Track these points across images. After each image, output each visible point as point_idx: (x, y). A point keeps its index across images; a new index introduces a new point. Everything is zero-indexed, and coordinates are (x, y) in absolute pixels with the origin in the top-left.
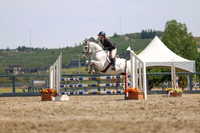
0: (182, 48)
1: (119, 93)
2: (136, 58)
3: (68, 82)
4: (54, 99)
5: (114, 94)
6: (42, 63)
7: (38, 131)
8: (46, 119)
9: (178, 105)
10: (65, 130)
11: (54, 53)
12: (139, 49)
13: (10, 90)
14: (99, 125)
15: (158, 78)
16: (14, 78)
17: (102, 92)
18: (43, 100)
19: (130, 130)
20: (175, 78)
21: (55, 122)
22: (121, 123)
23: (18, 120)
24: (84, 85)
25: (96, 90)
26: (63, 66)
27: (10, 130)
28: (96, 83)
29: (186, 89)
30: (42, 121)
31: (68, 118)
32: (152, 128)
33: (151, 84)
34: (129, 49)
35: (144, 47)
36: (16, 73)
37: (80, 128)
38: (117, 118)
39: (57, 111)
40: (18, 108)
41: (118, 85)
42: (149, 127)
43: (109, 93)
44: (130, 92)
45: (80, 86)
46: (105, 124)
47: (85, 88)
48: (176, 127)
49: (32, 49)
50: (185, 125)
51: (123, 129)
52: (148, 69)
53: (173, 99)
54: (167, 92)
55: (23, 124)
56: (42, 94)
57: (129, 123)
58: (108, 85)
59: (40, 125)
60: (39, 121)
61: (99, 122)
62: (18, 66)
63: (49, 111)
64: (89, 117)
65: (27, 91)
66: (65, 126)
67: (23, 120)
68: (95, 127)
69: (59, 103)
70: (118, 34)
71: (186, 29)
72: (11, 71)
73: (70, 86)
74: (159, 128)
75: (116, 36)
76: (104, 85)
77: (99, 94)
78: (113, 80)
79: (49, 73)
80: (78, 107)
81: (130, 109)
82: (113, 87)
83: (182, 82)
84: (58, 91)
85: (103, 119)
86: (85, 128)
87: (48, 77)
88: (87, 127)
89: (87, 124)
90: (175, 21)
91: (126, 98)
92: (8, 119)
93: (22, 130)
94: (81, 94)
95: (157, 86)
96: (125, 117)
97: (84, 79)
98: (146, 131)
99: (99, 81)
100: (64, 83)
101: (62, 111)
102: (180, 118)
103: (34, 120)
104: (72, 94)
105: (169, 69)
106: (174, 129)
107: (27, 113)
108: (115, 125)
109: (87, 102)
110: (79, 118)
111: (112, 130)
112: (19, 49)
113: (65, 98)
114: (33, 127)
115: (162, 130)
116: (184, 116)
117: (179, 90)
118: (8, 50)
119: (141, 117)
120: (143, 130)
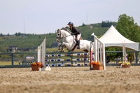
0: (130, 33)
1: (86, 65)
2: (98, 41)
3: (51, 58)
4: (40, 69)
5: (82, 66)
6: (32, 44)
7: (30, 92)
8: (35, 83)
9: (128, 73)
10: (48, 91)
11: (41, 37)
12: (100, 35)
13: (10, 63)
14: (72, 87)
15: (114, 54)
16: (12, 55)
17: (74, 64)
18: (33, 70)
19: (93, 91)
20: (125, 55)
21: (42, 86)
22: (88, 86)
23: (16, 84)
24: (61, 60)
25: (70, 63)
26: (47, 47)
27: (10, 91)
28: (70, 58)
29: (133, 63)
30: (33, 85)
31: (50, 82)
32: (109, 90)
33: (108, 59)
34: (93, 34)
35: (103, 33)
36: (14, 51)
37: (59, 89)
38: (85, 82)
39: (43, 78)
40: (15, 75)
41: (85, 60)
42: (107, 89)
43: (79, 65)
44: (94, 64)
45: (59, 60)
46: (76, 87)
47: (62, 62)
48: (126, 89)
49: (26, 35)
50: (133, 88)
51: (89, 90)
52: (107, 49)
53: (124, 69)
54: (120, 65)
55: (19, 87)
56: (32, 66)
57: (93, 86)
58: (78, 60)
59: (31, 88)
60: (30, 85)
61: (72, 85)
62: (15, 47)
63: (37, 78)
64: (66, 82)
65: (21, 64)
66: (48, 88)
67: (19, 84)
68: (69, 89)
69: (44, 72)
70: (85, 24)
71: (133, 21)
72: (11, 50)
73: (52, 60)
74: (114, 89)
75: (84, 25)
76: (76, 59)
77: (73, 66)
78: (82, 56)
79: (37, 51)
80: (58, 75)
81: (93, 77)
82: (82, 61)
83: (130, 58)
84: (43, 64)
85: (75, 83)
86: (62, 90)
87: (37, 54)
88: (64, 89)
89: (64, 87)
90: (125, 15)
91: (91, 69)
92: (8, 83)
93: (18, 91)
94: (59, 66)
95: (113, 60)
96: (90, 82)
97: (62, 55)
98: (105, 92)
99: (72, 57)
100: (48, 58)
101: (46, 78)
102: (129, 83)
103: (27, 84)
104: (53, 66)
105: (121, 48)
106: (125, 90)
107: (22, 79)
108: (83, 87)
109: (63, 71)
110: (58, 83)
111: (81, 91)
112: (16, 34)
113: (48, 68)
114: (26, 89)
115: (116, 91)
116: (131, 82)
117: (128, 63)
118: (8, 35)
119: (101, 82)
120: (103, 91)
